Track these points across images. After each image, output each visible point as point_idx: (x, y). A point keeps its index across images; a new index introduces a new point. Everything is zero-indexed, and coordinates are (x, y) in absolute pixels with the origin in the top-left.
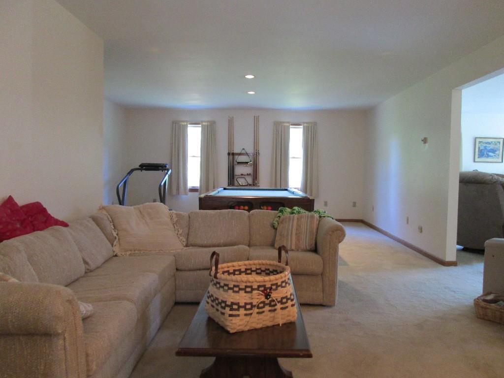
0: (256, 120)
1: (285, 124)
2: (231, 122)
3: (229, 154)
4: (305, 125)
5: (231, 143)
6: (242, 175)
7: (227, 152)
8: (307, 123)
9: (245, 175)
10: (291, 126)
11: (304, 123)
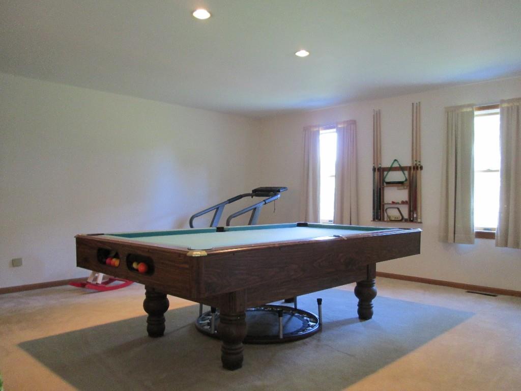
0: (416, 111)
1: (465, 110)
2: (377, 118)
3: (374, 170)
4: (505, 105)
5: (377, 152)
6: (393, 203)
7: (372, 167)
8: (509, 101)
9: (398, 203)
10: (476, 113)
11: (503, 101)
